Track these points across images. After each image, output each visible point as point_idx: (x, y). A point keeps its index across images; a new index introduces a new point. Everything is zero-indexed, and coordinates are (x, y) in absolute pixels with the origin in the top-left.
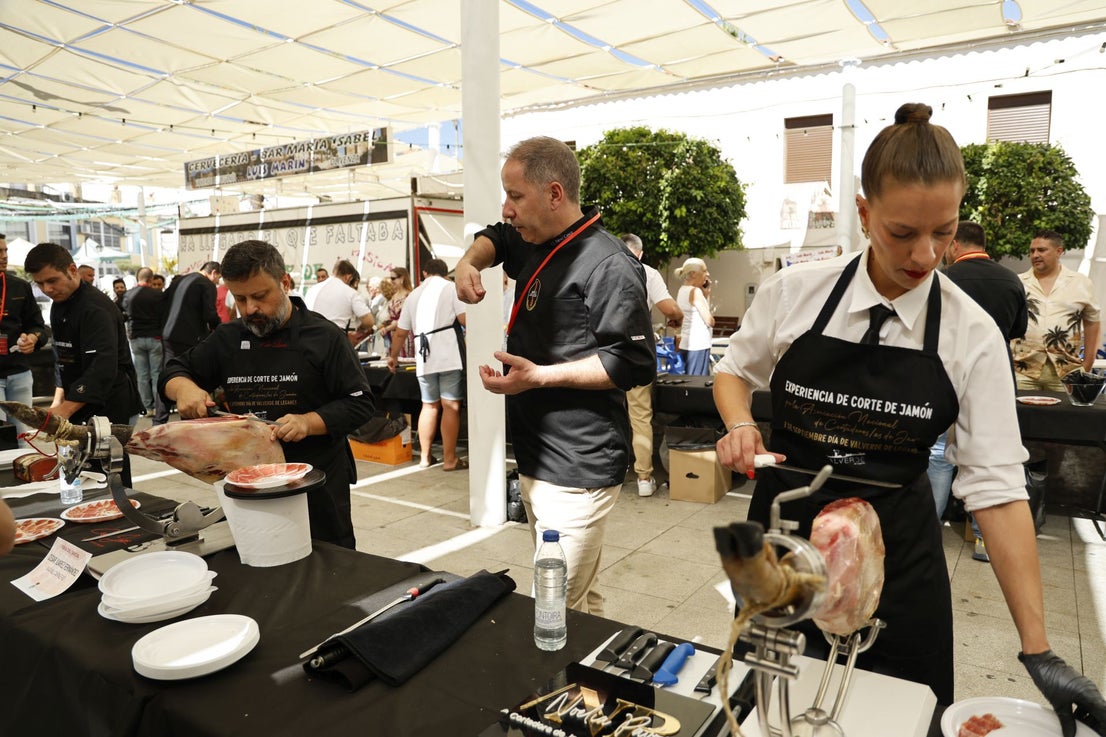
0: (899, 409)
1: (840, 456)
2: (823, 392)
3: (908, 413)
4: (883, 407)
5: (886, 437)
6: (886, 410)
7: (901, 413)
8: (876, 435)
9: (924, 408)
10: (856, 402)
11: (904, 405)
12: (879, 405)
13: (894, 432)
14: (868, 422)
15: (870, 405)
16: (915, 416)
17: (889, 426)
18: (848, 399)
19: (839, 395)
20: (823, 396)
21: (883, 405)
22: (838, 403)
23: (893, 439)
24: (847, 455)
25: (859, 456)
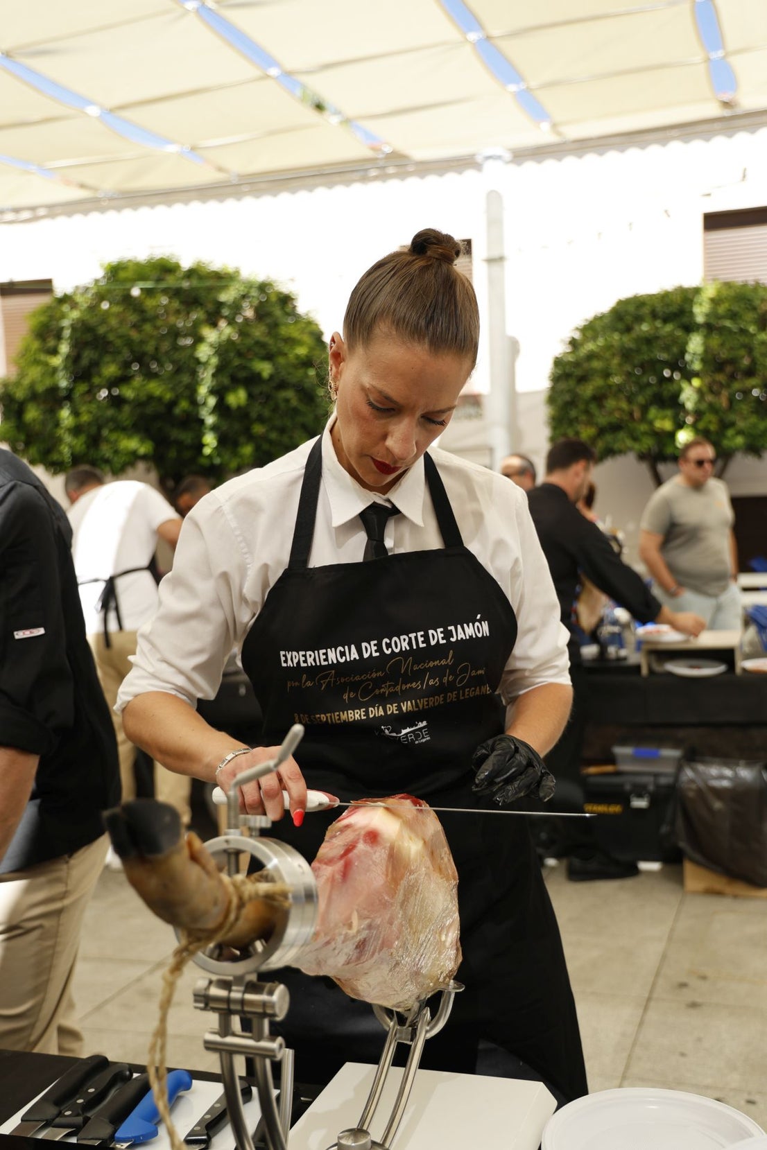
0: (448, 635)
1: (393, 734)
2: (341, 648)
3: (461, 636)
4: (427, 640)
5: (445, 679)
6: (433, 643)
7: (453, 640)
8: (431, 682)
9: (478, 624)
10: (388, 646)
11: (451, 628)
12: (421, 639)
13: (453, 669)
14: (416, 667)
15: (410, 643)
16: (471, 637)
17: (443, 662)
18: (379, 646)
19: (364, 645)
20: (343, 654)
21: (426, 637)
22: (366, 655)
23: (454, 680)
24: (404, 732)
25: (420, 729)
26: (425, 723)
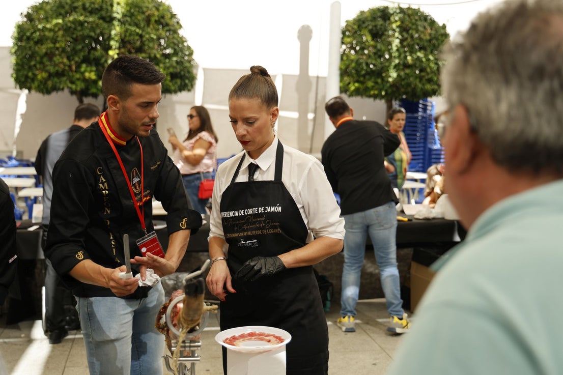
0: (265, 209)
1: (244, 243)
2: (233, 212)
3: (269, 210)
4: (258, 211)
5: (261, 225)
6: (260, 212)
7: (267, 211)
8: (257, 226)
9: (277, 207)
10: (247, 212)
11: (267, 207)
12: (256, 210)
13: (264, 222)
14: (254, 220)
15: (253, 212)
16: (273, 211)
17: (262, 219)
18: (244, 212)
19: (240, 211)
20: (234, 214)
21: (258, 210)
22: (240, 215)
23: (265, 226)
24: (248, 242)
25: (255, 242)
26: (256, 240)
